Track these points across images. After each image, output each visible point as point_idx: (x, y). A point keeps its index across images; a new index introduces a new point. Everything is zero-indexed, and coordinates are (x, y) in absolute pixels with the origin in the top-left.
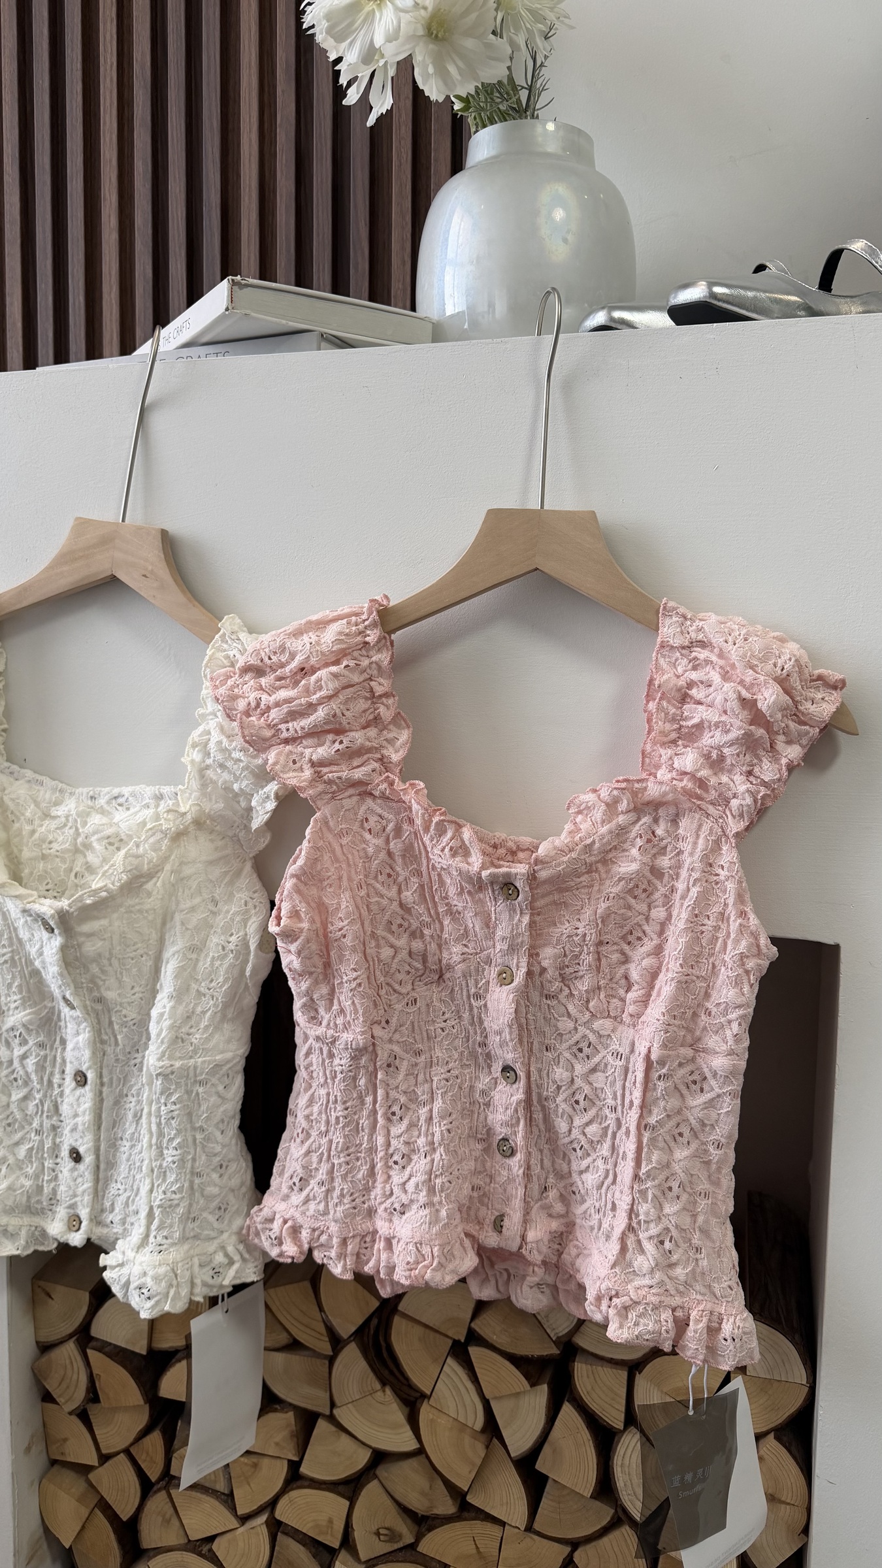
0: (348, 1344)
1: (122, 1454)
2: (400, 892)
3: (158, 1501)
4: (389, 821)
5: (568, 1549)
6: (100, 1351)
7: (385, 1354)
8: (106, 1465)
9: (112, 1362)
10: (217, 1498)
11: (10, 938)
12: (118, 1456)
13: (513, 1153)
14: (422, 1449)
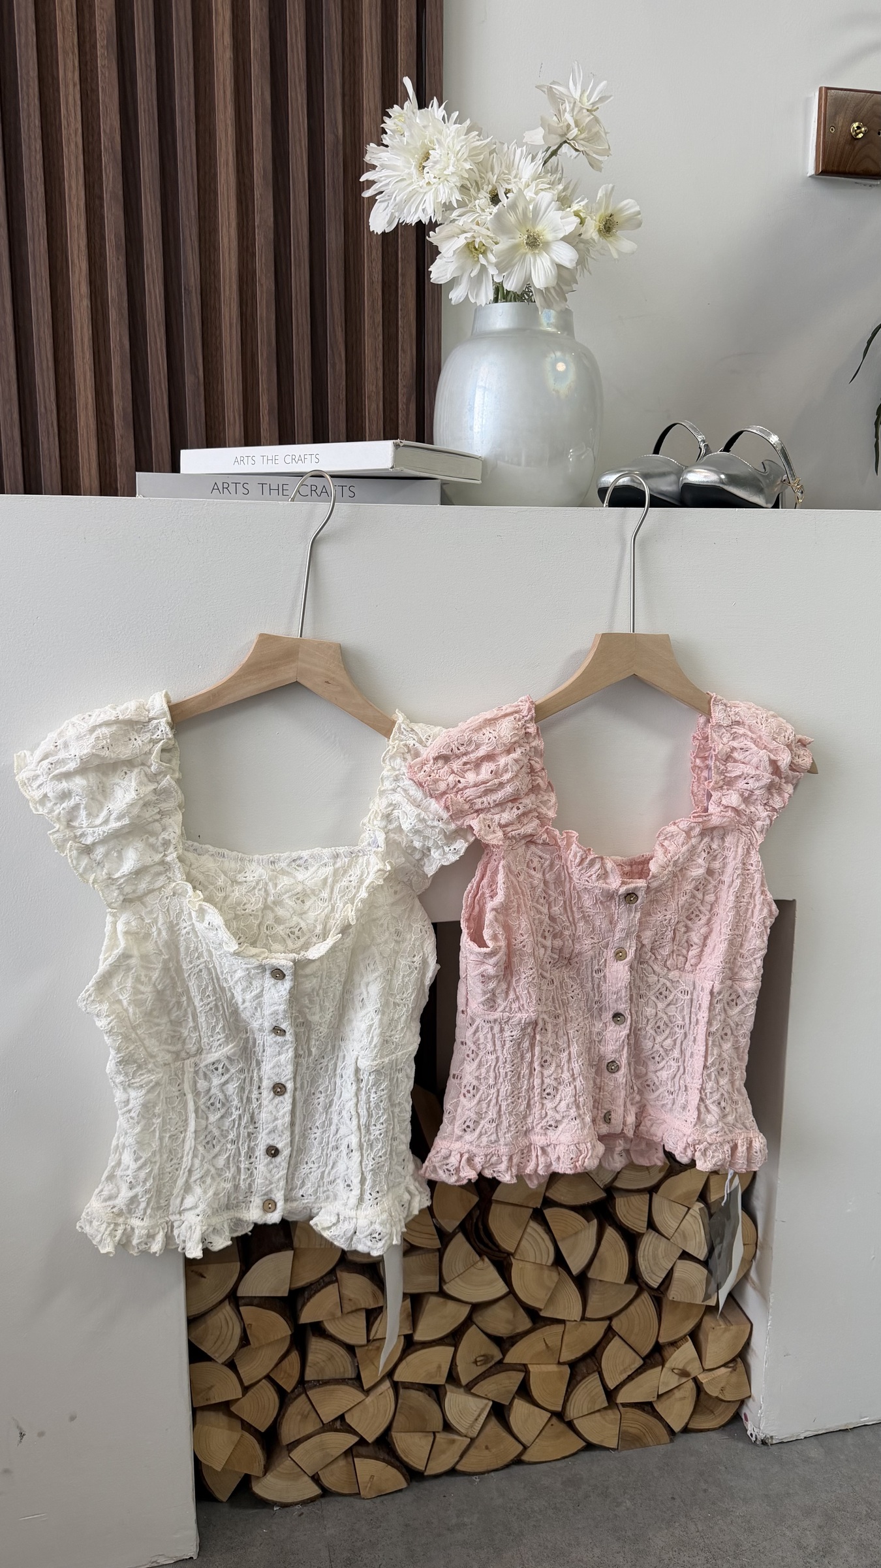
0: (454, 1234)
1: (264, 1381)
2: (549, 908)
3: (298, 1406)
4: (546, 860)
5: (608, 1322)
6: (252, 1305)
7: (482, 1233)
8: (250, 1393)
9: (264, 1310)
10: (347, 1384)
11: (214, 989)
12: (260, 1383)
13: (618, 1068)
14: (512, 1292)
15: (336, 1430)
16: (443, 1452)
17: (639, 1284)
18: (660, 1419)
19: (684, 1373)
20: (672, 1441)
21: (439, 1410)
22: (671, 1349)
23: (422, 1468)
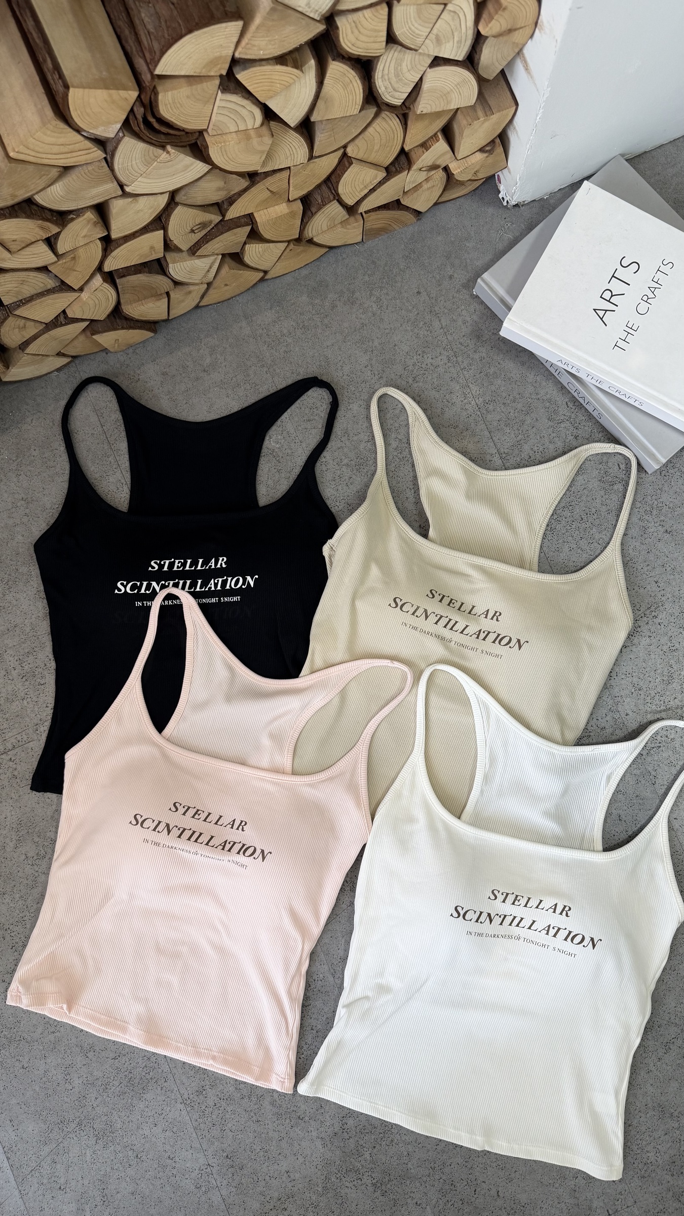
0: (118, 141)
14: (214, 166)
15: (62, 325)
16: (183, 301)
17: (378, 106)
18: (407, 208)
19: (434, 167)
20: (418, 220)
21: (166, 278)
22: (421, 150)
23: (165, 317)
